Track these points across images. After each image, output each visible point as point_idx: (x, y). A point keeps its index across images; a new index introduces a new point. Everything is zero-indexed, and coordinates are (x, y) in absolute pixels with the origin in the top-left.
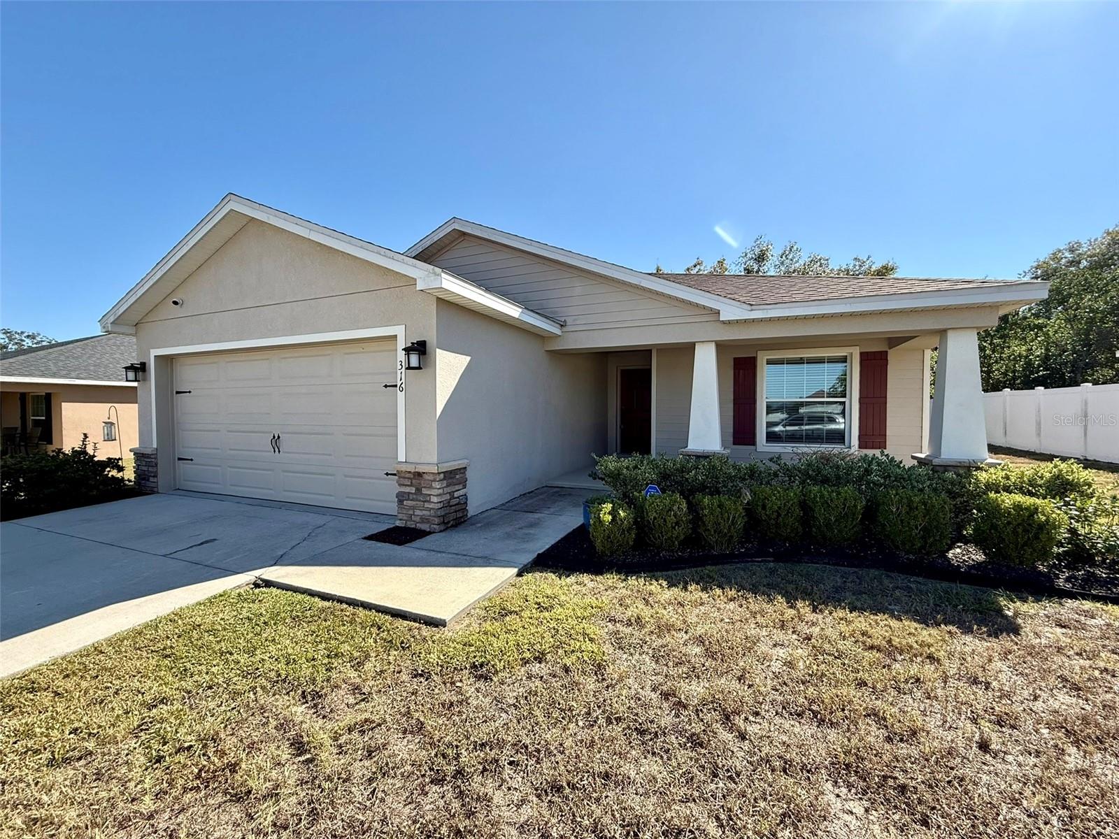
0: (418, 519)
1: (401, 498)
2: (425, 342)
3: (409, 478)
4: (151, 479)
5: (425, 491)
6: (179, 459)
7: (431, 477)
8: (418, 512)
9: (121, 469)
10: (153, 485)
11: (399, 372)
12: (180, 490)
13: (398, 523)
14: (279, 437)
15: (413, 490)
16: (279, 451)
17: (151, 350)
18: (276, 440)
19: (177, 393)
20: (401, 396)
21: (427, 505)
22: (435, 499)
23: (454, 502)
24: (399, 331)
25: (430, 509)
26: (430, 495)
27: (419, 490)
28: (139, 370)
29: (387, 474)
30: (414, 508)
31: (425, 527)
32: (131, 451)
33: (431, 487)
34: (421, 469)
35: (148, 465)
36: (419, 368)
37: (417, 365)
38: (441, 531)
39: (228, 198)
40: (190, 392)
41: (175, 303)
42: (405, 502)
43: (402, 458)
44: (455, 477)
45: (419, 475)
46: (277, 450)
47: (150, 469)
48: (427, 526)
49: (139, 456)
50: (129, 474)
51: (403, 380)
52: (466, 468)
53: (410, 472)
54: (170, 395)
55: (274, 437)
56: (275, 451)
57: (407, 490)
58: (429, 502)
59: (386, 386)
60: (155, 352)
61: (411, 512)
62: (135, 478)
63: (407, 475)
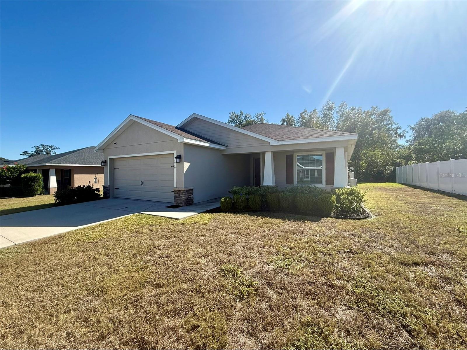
0: (179, 203)
1: (175, 197)
2: (181, 155)
4: (108, 194)
5: (181, 195)
6: (115, 188)
7: (182, 191)
8: (179, 201)
9: (99, 191)
10: (108, 196)
11: (174, 163)
12: (115, 198)
13: (174, 204)
14: (143, 181)
15: (178, 195)
17: (108, 157)
18: (142, 182)
19: (115, 169)
20: (175, 170)
21: (181, 199)
22: (183, 197)
23: (189, 198)
24: (174, 152)
25: (182, 200)
27: (179, 195)
28: (105, 162)
29: (172, 191)
30: (178, 200)
31: (181, 205)
32: (102, 186)
33: (182, 194)
34: (180, 189)
35: (107, 190)
36: (179, 162)
37: (178, 161)
38: (185, 206)
39: (130, 116)
40: (118, 169)
41: (115, 143)
42: (176, 198)
43: (175, 186)
44: (189, 192)
45: (180, 191)
47: (108, 191)
48: (181, 204)
49: (104, 187)
50: (101, 193)
51: (175, 165)
52: (193, 189)
53: (177, 190)
54: (113, 170)
56: (142, 186)
57: (176, 195)
58: (182, 198)
59: (171, 167)
60: (109, 157)
61: (177, 201)
62: (103, 194)
63: (177, 191)
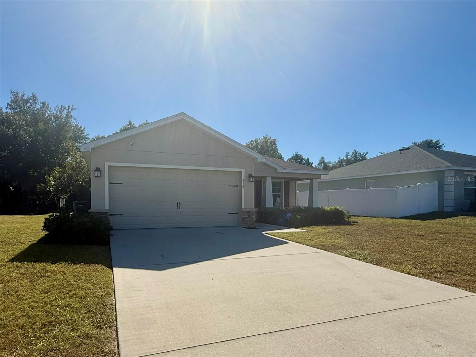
1: (243, 219)
3: (246, 213)
5: (251, 216)
7: (253, 212)
8: (249, 223)
11: (243, 182)
13: (243, 226)
14: (180, 203)
15: (247, 216)
16: (180, 208)
20: (243, 189)
21: (252, 220)
24: (243, 170)
26: (253, 217)
27: (249, 216)
29: (229, 214)
30: (247, 221)
31: (251, 226)
33: (253, 215)
34: (250, 210)
39: (182, 114)
40: (121, 184)
42: (245, 220)
43: (243, 207)
45: (249, 212)
46: (179, 208)
51: (244, 185)
55: (177, 203)
56: (177, 208)
57: (245, 216)
58: (253, 219)
59: (229, 186)
61: (247, 223)
63: (246, 212)
